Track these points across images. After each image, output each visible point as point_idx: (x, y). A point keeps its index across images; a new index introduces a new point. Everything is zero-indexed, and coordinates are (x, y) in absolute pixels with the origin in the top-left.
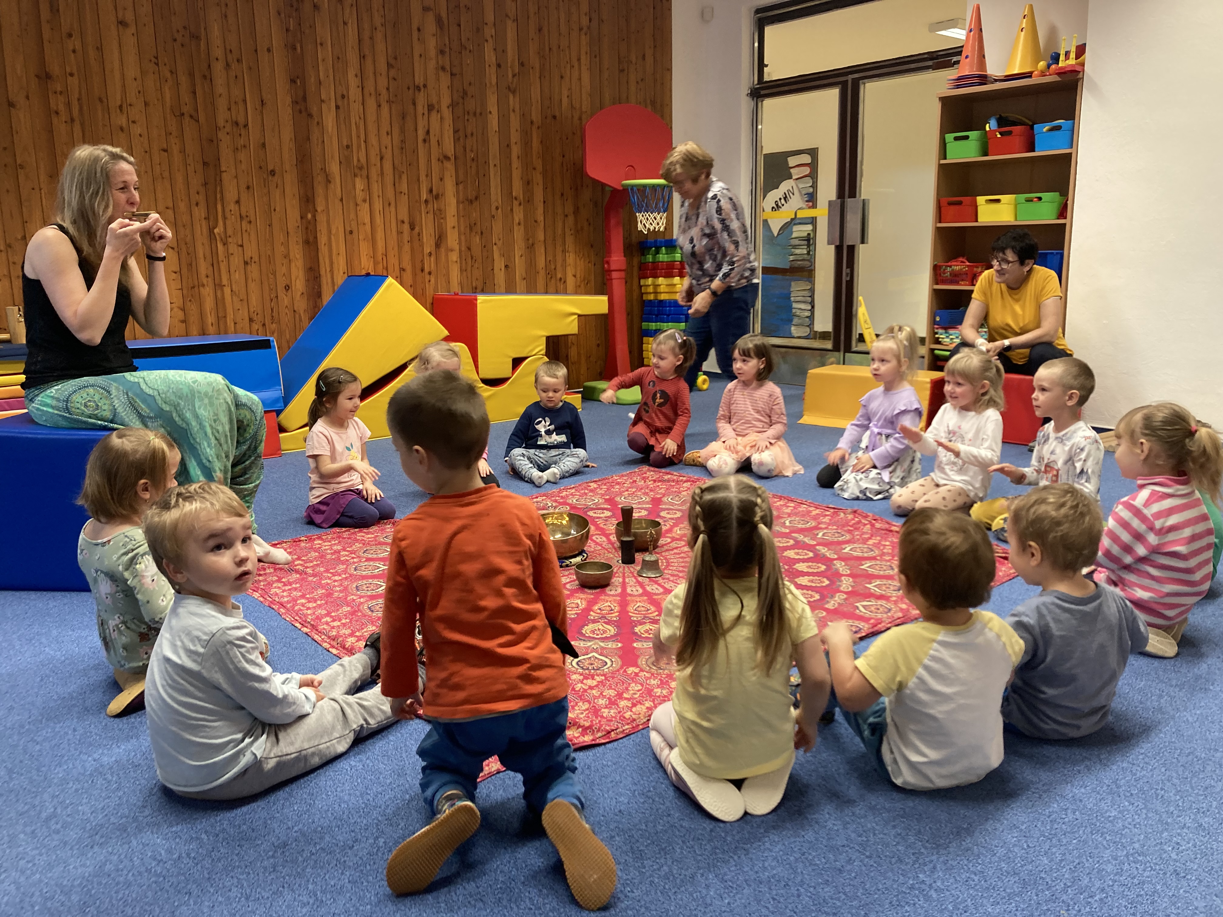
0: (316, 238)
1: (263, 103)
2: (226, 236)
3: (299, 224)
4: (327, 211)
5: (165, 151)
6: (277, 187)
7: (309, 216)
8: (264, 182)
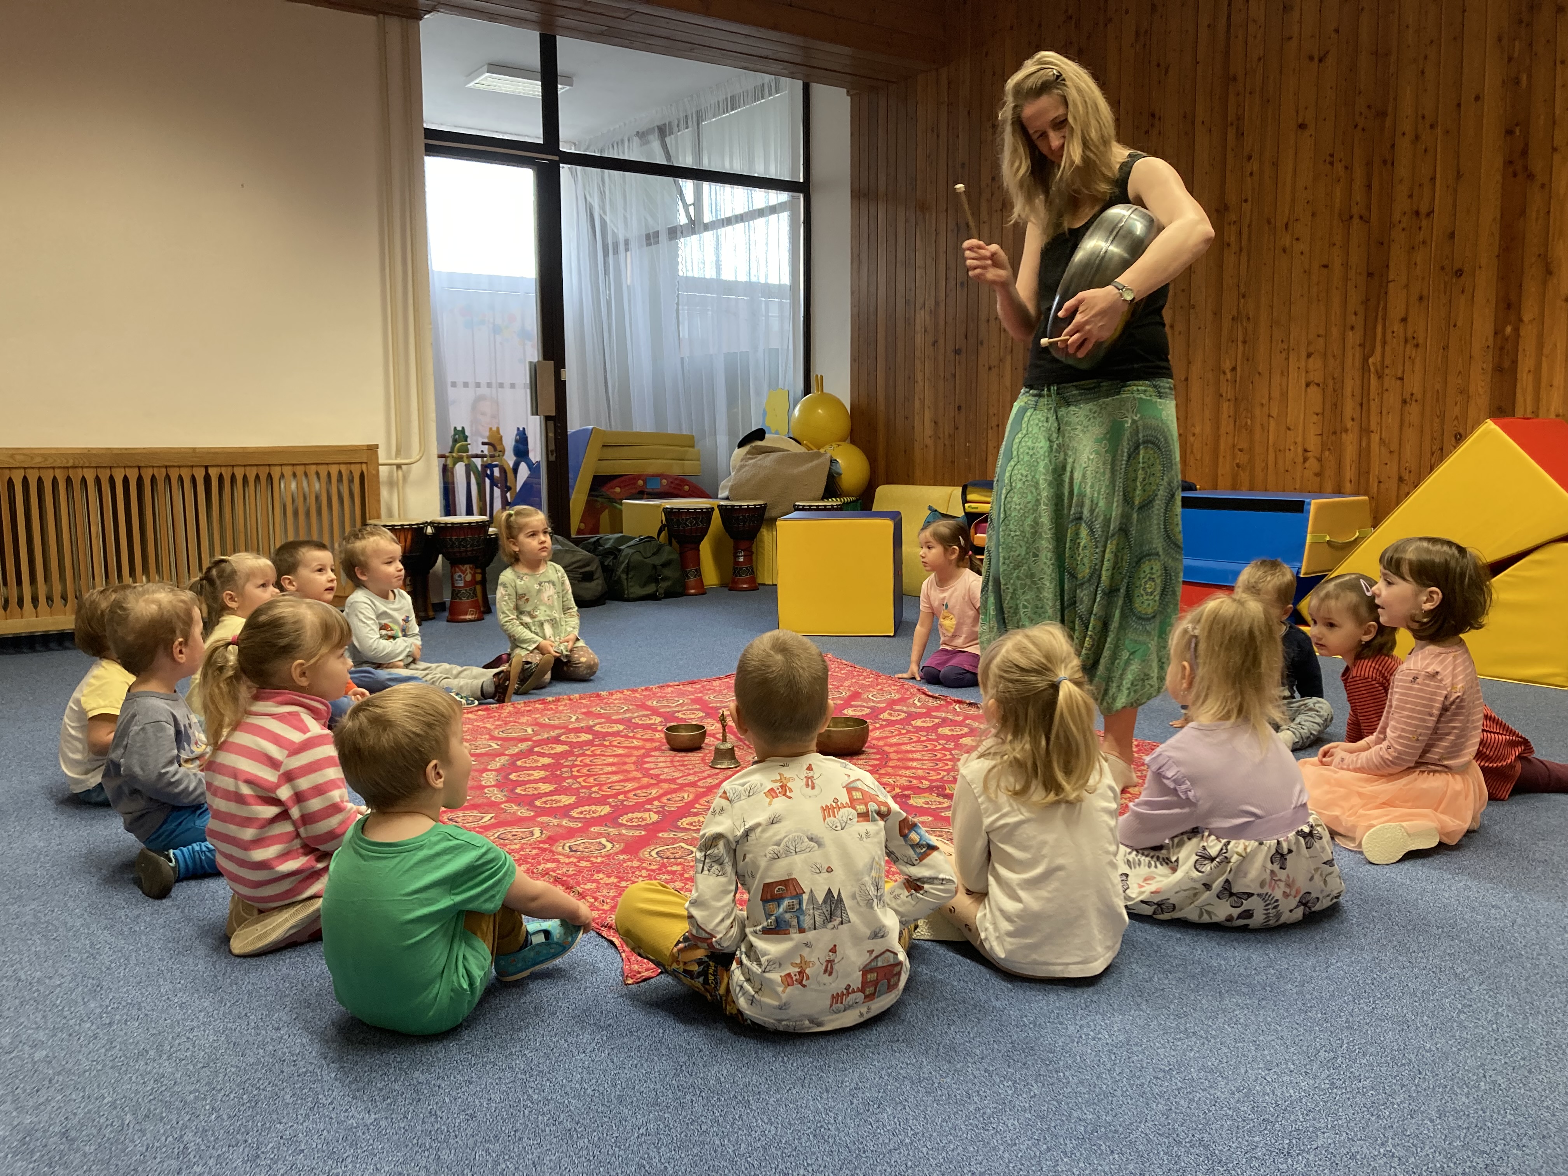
0: (1515, 362)
1: (1459, 176)
2: (1384, 366)
3: (1491, 343)
4: (1541, 319)
5: (1326, 266)
6: (1463, 292)
7: (1509, 329)
8: (1445, 287)
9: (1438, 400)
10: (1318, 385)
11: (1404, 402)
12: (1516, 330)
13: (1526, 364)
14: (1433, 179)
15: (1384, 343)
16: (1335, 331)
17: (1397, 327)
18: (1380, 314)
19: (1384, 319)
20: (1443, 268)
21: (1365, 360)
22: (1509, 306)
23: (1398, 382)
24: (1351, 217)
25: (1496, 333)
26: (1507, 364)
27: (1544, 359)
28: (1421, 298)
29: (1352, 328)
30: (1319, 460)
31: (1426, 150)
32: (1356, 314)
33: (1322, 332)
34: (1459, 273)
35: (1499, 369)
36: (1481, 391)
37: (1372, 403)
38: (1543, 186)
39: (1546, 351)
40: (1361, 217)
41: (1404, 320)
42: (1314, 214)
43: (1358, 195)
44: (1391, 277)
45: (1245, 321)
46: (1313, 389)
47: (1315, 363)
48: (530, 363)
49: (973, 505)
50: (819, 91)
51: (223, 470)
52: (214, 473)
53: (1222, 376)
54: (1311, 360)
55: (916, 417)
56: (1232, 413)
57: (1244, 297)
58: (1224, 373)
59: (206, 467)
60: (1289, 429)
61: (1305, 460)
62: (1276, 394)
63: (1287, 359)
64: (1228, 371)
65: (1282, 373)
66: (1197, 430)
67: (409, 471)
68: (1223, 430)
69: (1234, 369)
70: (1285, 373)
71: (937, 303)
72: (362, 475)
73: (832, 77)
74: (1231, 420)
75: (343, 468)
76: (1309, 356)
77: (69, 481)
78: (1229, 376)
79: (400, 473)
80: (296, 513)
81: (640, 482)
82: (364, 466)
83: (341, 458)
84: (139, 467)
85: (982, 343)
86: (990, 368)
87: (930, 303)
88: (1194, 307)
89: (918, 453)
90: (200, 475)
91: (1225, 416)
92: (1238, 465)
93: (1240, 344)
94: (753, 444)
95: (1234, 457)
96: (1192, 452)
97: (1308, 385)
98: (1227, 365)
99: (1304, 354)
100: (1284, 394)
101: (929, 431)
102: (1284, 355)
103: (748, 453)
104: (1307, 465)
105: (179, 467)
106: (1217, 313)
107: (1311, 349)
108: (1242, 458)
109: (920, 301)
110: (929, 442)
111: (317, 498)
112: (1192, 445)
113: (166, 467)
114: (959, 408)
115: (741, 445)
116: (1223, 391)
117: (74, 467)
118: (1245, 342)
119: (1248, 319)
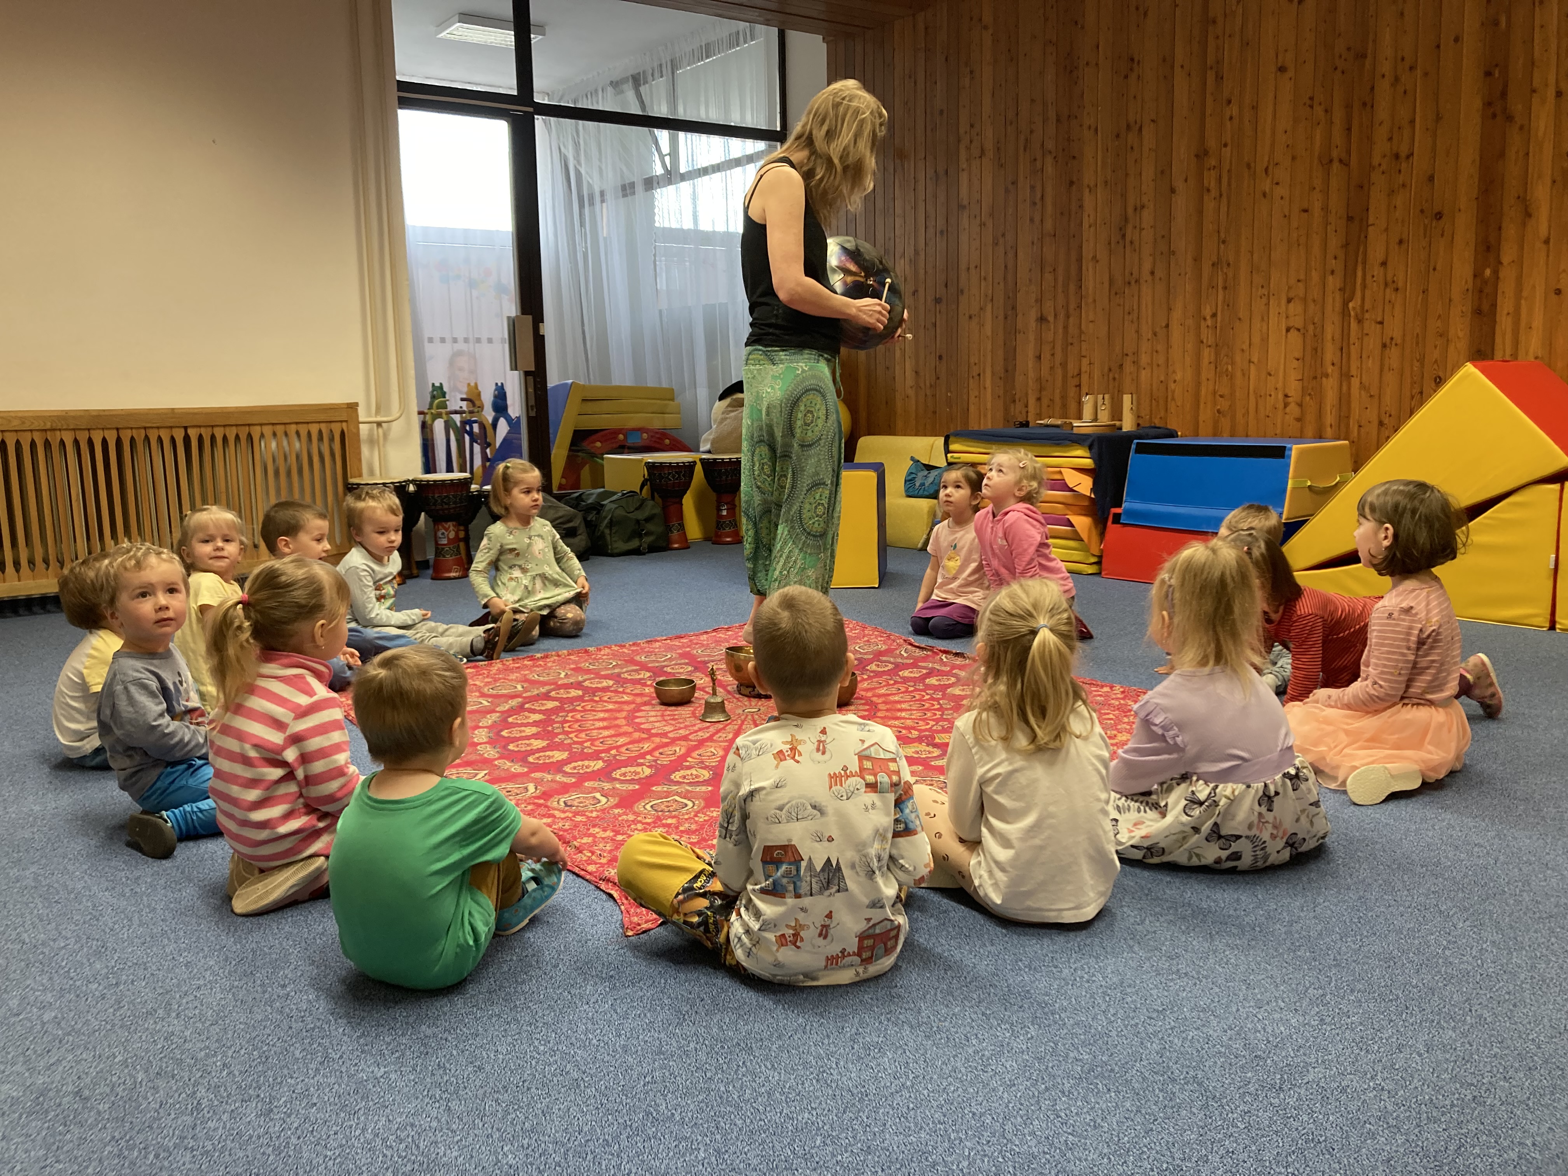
0: (1494, 305)
1: (1438, 118)
2: (1363, 310)
3: (1470, 285)
4: (1519, 262)
5: (1306, 211)
6: (1442, 235)
7: (1488, 272)
8: (1425, 231)
9: (1417, 343)
10: (1299, 330)
11: (1384, 346)
12: (1496, 272)
13: (1505, 305)
14: (1412, 122)
15: (1364, 286)
16: (1315, 276)
17: (1377, 271)
18: (1360, 260)
19: (1364, 263)
20: (1422, 211)
21: (1345, 304)
22: (1488, 249)
23: (1378, 326)
24: (1331, 161)
25: (1475, 276)
26: (1485, 307)
27: (1523, 302)
28: (1401, 242)
29: (1332, 272)
30: (1300, 405)
31: (1405, 92)
32: (1335, 258)
33: (1302, 277)
34: (1439, 216)
35: (1478, 312)
36: (1461, 334)
37: (1352, 347)
38: (1521, 128)
39: (1525, 294)
40: (1341, 161)
41: (1384, 264)
42: (1294, 158)
43: (1338, 137)
44: (1370, 222)
45: (1225, 266)
46: (1293, 334)
47: (1295, 308)
48: (509, 318)
49: (956, 455)
50: (795, 37)
51: (203, 431)
52: (193, 433)
53: (1203, 322)
54: (1291, 305)
55: (897, 367)
56: (1213, 359)
57: (1224, 242)
58: (1205, 319)
59: (186, 428)
60: (1270, 375)
61: (1286, 405)
62: (1256, 339)
63: (1268, 304)
64: (1208, 318)
65: (1263, 319)
66: (1178, 377)
67: (389, 429)
68: (1204, 376)
69: (1214, 315)
70: (1266, 318)
71: (916, 253)
72: (343, 434)
73: (807, 24)
74: (1212, 366)
75: (323, 427)
76: (1289, 301)
77: (47, 444)
78: (1209, 322)
79: (380, 430)
80: (277, 473)
81: (621, 437)
82: (344, 424)
83: (322, 417)
84: (118, 429)
85: (962, 292)
86: (970, 317)
87: (910, 252)
88: (1174, 253)
89: (899, 404)
90: (179, 436)
91: (1205, 361)
92: (1219, 411)
93: (1221, 291)
94: (735, 397)
95: (1215, 403)
96: (1173, 399)
97: (1288, 330)
98: (1207, 311)
99: (1284, 301)
100: (1265, 340)
101: (910, 381)
102: (1264, 300)
103: (729, 406)
104: (1288, 410)
105: (158, 428)
106: (1197, 260)
107: (1291, 295)
108: (1223, 404)
109: (899, 250)
110: (911, 393)
111: (298, 457)
112: (1173, 392)
113: (145, 428)
114: (940, 357)
115: (722, 397)
116: (1204, 337)
117: (53, 430)
118: (1225, 288)
119: (1229, 265)
